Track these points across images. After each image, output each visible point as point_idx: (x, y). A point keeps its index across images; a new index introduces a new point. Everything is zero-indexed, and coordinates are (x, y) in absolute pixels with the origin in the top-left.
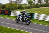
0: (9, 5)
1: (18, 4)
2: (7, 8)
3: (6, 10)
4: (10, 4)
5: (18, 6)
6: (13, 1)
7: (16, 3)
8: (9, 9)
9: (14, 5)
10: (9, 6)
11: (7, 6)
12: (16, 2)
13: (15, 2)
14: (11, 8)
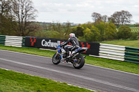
0: (93, 27)
1: (118, 26)
2: (86, 37)
3: (84, 40)
4: (94, 24)
5: (117, 30)
6: (105, 17)
7: (114, 22)
8: (94, 38)
9: (106, 27)
10: (93, 31)
11: (88, 29)
12: (112, 20)
13: (109, 19)
14: (97, 37)
